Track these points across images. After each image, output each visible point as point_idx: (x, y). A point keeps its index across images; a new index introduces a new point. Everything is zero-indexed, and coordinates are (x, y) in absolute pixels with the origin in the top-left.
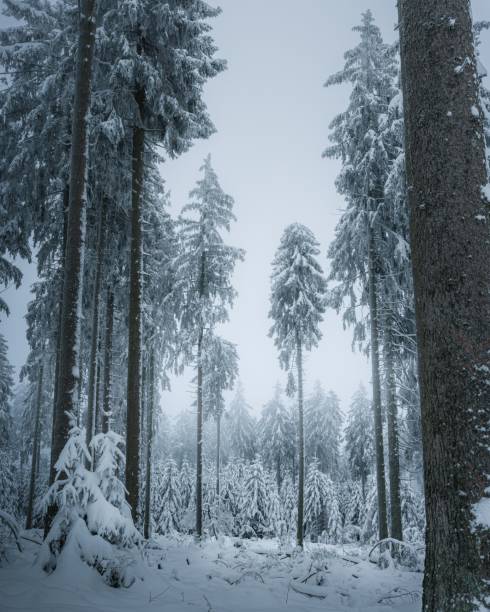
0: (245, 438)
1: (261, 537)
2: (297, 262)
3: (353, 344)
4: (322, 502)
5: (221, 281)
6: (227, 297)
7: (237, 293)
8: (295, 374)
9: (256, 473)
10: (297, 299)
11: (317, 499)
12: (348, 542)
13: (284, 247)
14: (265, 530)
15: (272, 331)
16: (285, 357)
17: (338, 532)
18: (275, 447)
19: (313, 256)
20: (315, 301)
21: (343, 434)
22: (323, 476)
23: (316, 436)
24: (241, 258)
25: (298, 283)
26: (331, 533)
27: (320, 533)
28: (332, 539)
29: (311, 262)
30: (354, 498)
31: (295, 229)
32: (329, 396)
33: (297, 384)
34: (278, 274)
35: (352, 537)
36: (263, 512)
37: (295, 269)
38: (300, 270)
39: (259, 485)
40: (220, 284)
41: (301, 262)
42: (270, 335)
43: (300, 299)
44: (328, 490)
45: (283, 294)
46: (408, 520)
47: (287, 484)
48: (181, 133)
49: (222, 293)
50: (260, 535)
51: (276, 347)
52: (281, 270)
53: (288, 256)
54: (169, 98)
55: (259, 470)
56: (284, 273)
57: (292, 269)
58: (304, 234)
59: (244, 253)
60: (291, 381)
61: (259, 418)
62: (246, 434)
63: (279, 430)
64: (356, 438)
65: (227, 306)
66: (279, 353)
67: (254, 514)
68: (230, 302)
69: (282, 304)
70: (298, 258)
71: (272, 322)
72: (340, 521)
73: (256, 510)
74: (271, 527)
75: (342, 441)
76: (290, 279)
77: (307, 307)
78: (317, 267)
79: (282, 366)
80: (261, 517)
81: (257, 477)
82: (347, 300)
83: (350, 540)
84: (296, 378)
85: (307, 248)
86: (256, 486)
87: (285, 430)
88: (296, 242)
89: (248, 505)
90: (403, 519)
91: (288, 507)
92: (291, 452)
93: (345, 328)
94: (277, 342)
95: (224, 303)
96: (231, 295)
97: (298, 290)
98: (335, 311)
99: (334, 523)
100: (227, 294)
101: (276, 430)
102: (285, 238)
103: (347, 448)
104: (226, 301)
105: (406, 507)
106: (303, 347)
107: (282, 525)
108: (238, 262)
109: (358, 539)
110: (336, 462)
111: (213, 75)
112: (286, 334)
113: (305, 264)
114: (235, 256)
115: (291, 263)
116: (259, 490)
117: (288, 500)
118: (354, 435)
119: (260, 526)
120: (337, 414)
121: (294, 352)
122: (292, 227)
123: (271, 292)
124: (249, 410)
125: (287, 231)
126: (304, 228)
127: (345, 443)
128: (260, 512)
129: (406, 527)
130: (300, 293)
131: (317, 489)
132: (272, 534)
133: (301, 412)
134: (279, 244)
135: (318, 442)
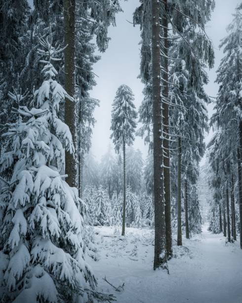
0: (92, 172)
1: (103, 225)
2: (124, 105)
3: (149, 151)
4: (132, 208)
5: (89, 114)
6: (92, 122)
7: (96, 121)
8: (122, 156)
9: (100, 194)
10: (124, 122)
11: (130, 206)
12: (145, 227)
13: (118, 97)
14: (105, 222)
15: (112, 136)
16: (118, 148)
17: (140, 222)
18: (108, 178)
19: (131, 101)
20: (131, 122)
21: (143, 171)
22: (133, 195)
23: (130, 172)
24: (98, 105)
25: (124, 115)
26: (136, 223)
27: (131, 223)
28: (137, 226)
29: (130, 103)
30: (148, 204)
31: (123, 88)
32: (137, 151)
33: (123, 161)
34: (115, 110)
35: (146, 224)
36: (103, 213)
37: (123, 108)
38: (125, 108)
39: (102, 200)
40: (88, 115)
41: (126, 105)
42: (111, 138)
43: (125, 123)
44: (135, 201)
45: (117, 119)
46: (174, 217)
47: (115, 198)
48: (85, 90)
49: (89, 120)
50: (102, 224)
51: (114, 144)
52: (117, 108)
53: (120, 101)
54: (80, 77)
55: (102, 193)
56: (118, 110)
57: (121, 108)
58: (127, 90)
59: (99, 101)
60: (120, 159)
61: (100, 162)
62: (93, 170)
63: (110, 169)
64: (149, 173)
65: (91, 127)
66: (115, 146)
67: (99, 214)
68: (93, 124)
69: (116, 123)
70: (125, 103)
71: (112, 132)
72: (141, 217)
73: (100, 212)
74: (108, 220)
75: (142, 174)
76: (121, 113)
77: (128, 126)
78: (133, 106)
79: (116, 152)
80: (103, 215)
81: (101, 196)
82: (146, 132)
83: (146, 225)
84: (123, 158)
85: (129, 97)
86: (100, 201)
87: (113, 169)
88: (123, 94)
89: (96, 210)
90: (172, 216)
91: (115, 210)
92: (116, 180)
93: (145, 144)
94: (114, 141)
95: (90, 125)
96: (93, 122)
97: (124, 118)
98: (141, 137)
99: (138, 218)
100: (92, 120)
101: (109, 168)
102: (118, 92)
103: (145, 178)
104: (91, 124)
105: (173, 210)
106: (126, 145)
107: (113, 219)
108: (96, 106)
109: (150, 224)
110: (140, 185)
111: (95, 62)
112: (119, 138)
113: (128, 106)
114: (95, 104)
115: (121, 105)
116: (101, 203)
117: (115, 206)
118: (149, 171)
119: (102, 220)
120: (141, 161)
121: (122, 145)
122: (122, 87)
123: (112, 118)
124: (94, 157)
125: (119, 89)
126: (127, 87)
127: (144, 175)
128: (102, 213)
129: (173, 220)
130: (125, 119)
131: (130, 201)
132: (108, 224)
133: (125, 174)
134: (116, 95)
135: (131, 175)
